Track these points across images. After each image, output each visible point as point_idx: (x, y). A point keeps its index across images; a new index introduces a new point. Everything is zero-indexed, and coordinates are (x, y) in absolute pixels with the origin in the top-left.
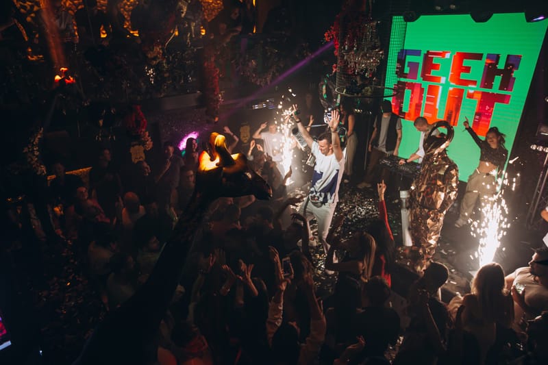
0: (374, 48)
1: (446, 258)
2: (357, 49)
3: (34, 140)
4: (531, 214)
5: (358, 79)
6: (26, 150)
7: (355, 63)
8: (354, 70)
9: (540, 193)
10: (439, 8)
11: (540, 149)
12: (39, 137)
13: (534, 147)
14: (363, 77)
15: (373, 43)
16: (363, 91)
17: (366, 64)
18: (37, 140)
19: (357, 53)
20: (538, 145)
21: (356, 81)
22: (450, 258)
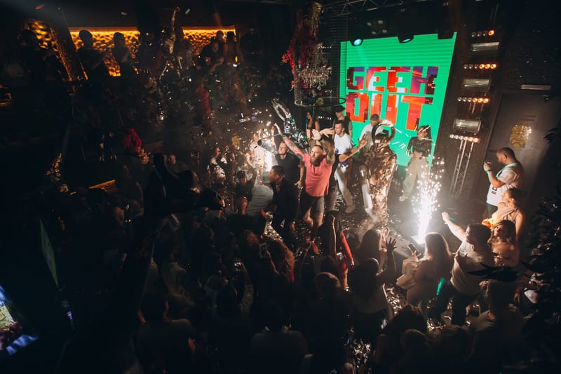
0: (321, 65)
1: (394, 227)
2: (309, 68)
3: (55, 164)
4: (453, 186)
5: (313, 92)
6: (49, 173)
7: (309, 79)
8: (309, 85)
9: (459, 170)
10: (374, 33)
11: (457, 137)
12: (59, 161)
13: (452, 136)
14: (316, 89)
15: (320, 61)
16: (317, 101)
17: (317, 79)
18: (57, 165)
19: (308, 72)
20: (455, 134)
21: (312, 94)
22: (397, 227)
